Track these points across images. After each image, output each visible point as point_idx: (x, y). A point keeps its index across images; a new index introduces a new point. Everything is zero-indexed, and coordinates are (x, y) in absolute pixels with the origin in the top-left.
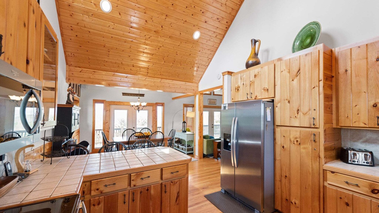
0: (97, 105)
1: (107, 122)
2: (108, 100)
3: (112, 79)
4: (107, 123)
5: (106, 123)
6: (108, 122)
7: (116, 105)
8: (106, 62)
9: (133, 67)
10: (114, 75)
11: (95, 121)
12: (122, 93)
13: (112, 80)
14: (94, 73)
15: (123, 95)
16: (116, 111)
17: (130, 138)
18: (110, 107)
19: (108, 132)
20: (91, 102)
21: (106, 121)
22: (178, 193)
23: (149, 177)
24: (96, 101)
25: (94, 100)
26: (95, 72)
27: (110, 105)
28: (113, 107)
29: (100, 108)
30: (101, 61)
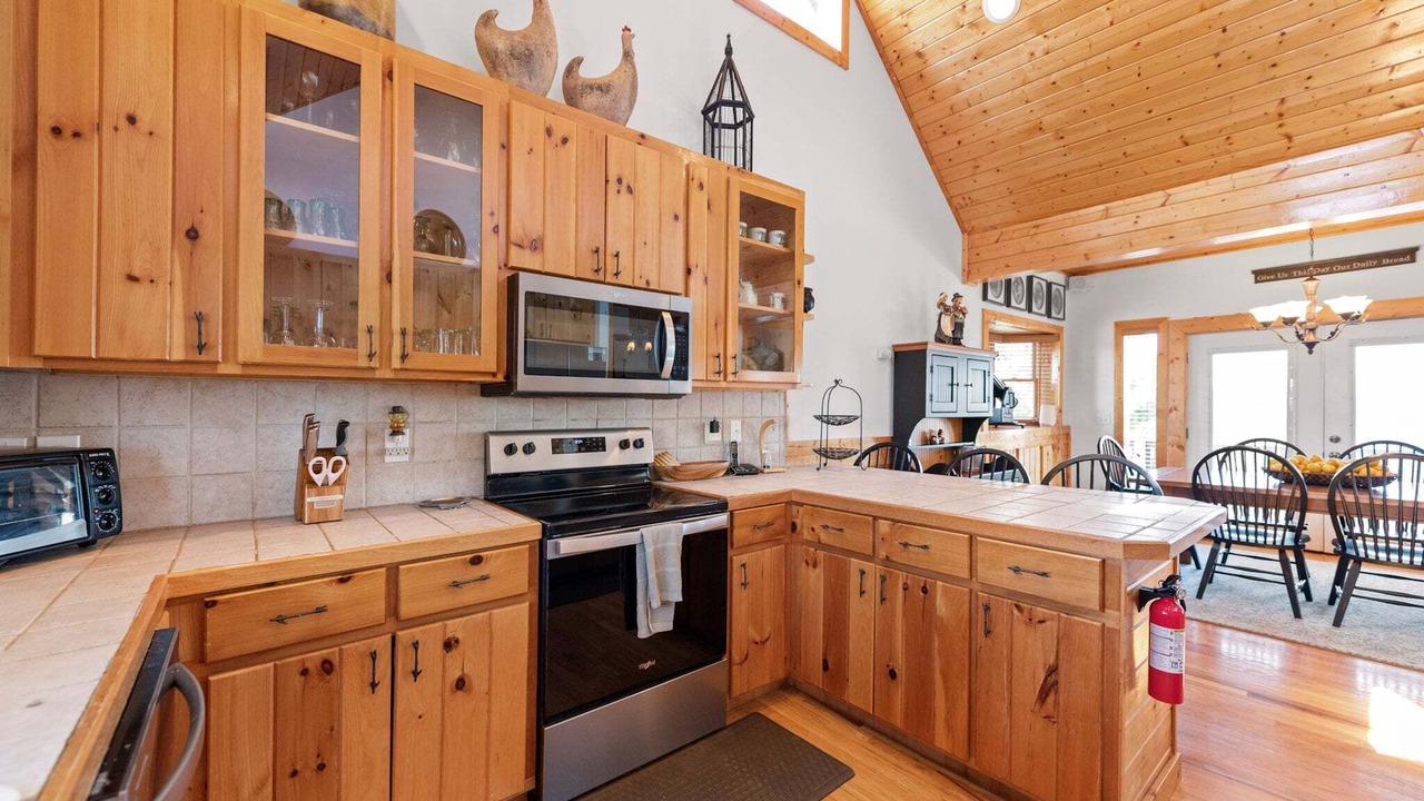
0: (1129, 341)
1: (1176, 409)
2: (1175, 315)
3: (1100, 231)
4: (1174, 413)
5: (1171, 411)
6: (1181, 409)
7: (1220, 330)
8: (1063, 178)
9: (1186, 144)
10: (1107, 215)
11: (1122, 402)
12: (1254, 272)
13: (1099, 236)
14: (1034, 230)
15: (1257, 282)
16: (1217, 359)
17: (1200, 471)
18: (1186, 347)
19: (1181, 447)
20: (1109, 332)
21: (1171, 404)
22: (1052, 670)
23: (925, 547)
24: (1125, 328)
25: (1117, 325)
26: (1037, 226)
27: (1186, 334)
28: (1201, 342)
29: (1142, 352)
30: (1045, 183)
